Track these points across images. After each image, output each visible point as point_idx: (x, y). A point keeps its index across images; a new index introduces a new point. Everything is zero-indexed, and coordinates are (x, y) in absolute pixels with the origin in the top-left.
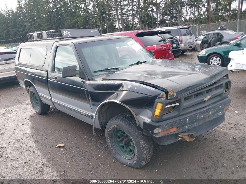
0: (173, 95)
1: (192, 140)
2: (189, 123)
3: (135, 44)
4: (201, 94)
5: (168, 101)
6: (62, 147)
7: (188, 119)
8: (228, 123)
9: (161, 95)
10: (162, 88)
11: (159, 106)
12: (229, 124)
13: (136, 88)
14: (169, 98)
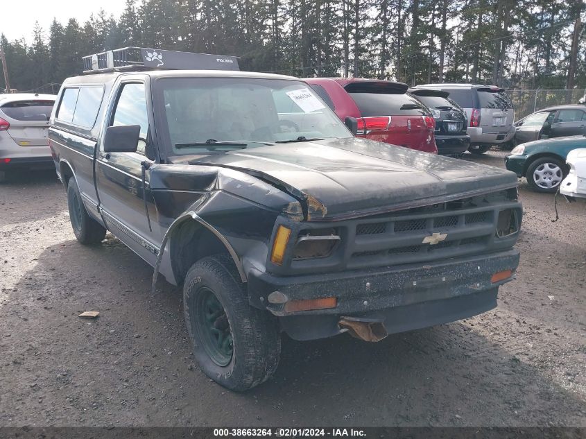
0: (320, 211)
1: (376, 339)
2: (372, 294)
3: (309, 96)
4: (420, 226)
5: (305, 226)
6: (93, 318)
7: (368, 284)
8: (518, 321)
9: (290, 207)
10: (295, 190)
11: (283, 234)
12: (518, 324)
13: (239, 186)
14: (309, 218)
